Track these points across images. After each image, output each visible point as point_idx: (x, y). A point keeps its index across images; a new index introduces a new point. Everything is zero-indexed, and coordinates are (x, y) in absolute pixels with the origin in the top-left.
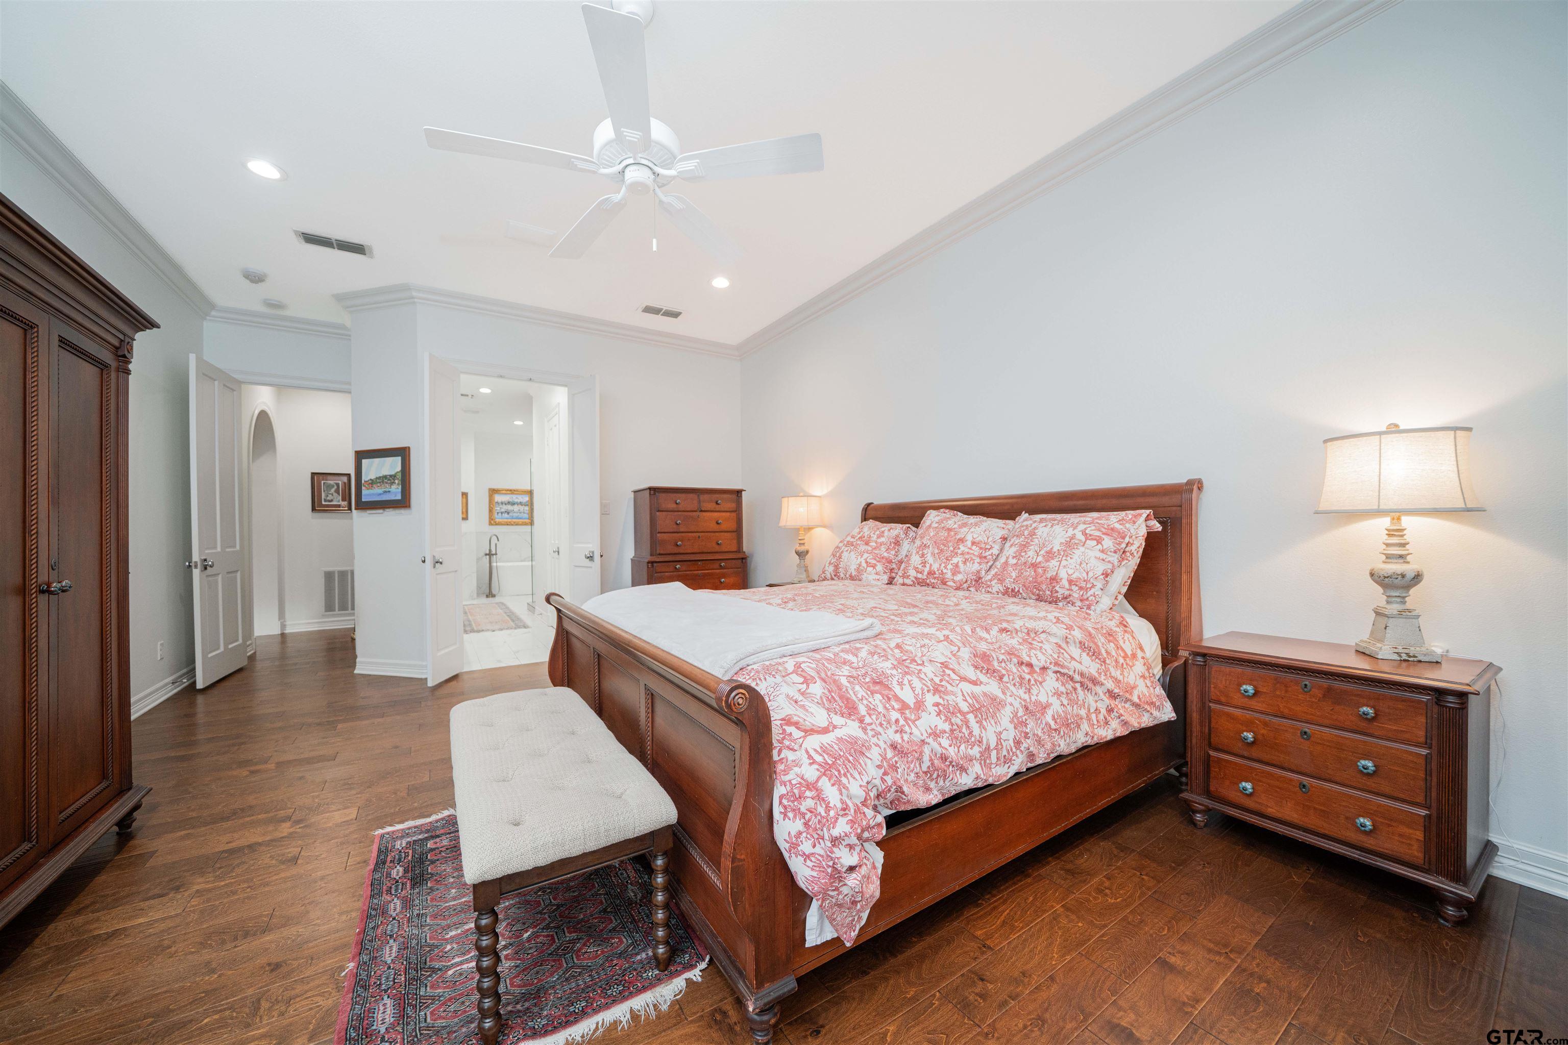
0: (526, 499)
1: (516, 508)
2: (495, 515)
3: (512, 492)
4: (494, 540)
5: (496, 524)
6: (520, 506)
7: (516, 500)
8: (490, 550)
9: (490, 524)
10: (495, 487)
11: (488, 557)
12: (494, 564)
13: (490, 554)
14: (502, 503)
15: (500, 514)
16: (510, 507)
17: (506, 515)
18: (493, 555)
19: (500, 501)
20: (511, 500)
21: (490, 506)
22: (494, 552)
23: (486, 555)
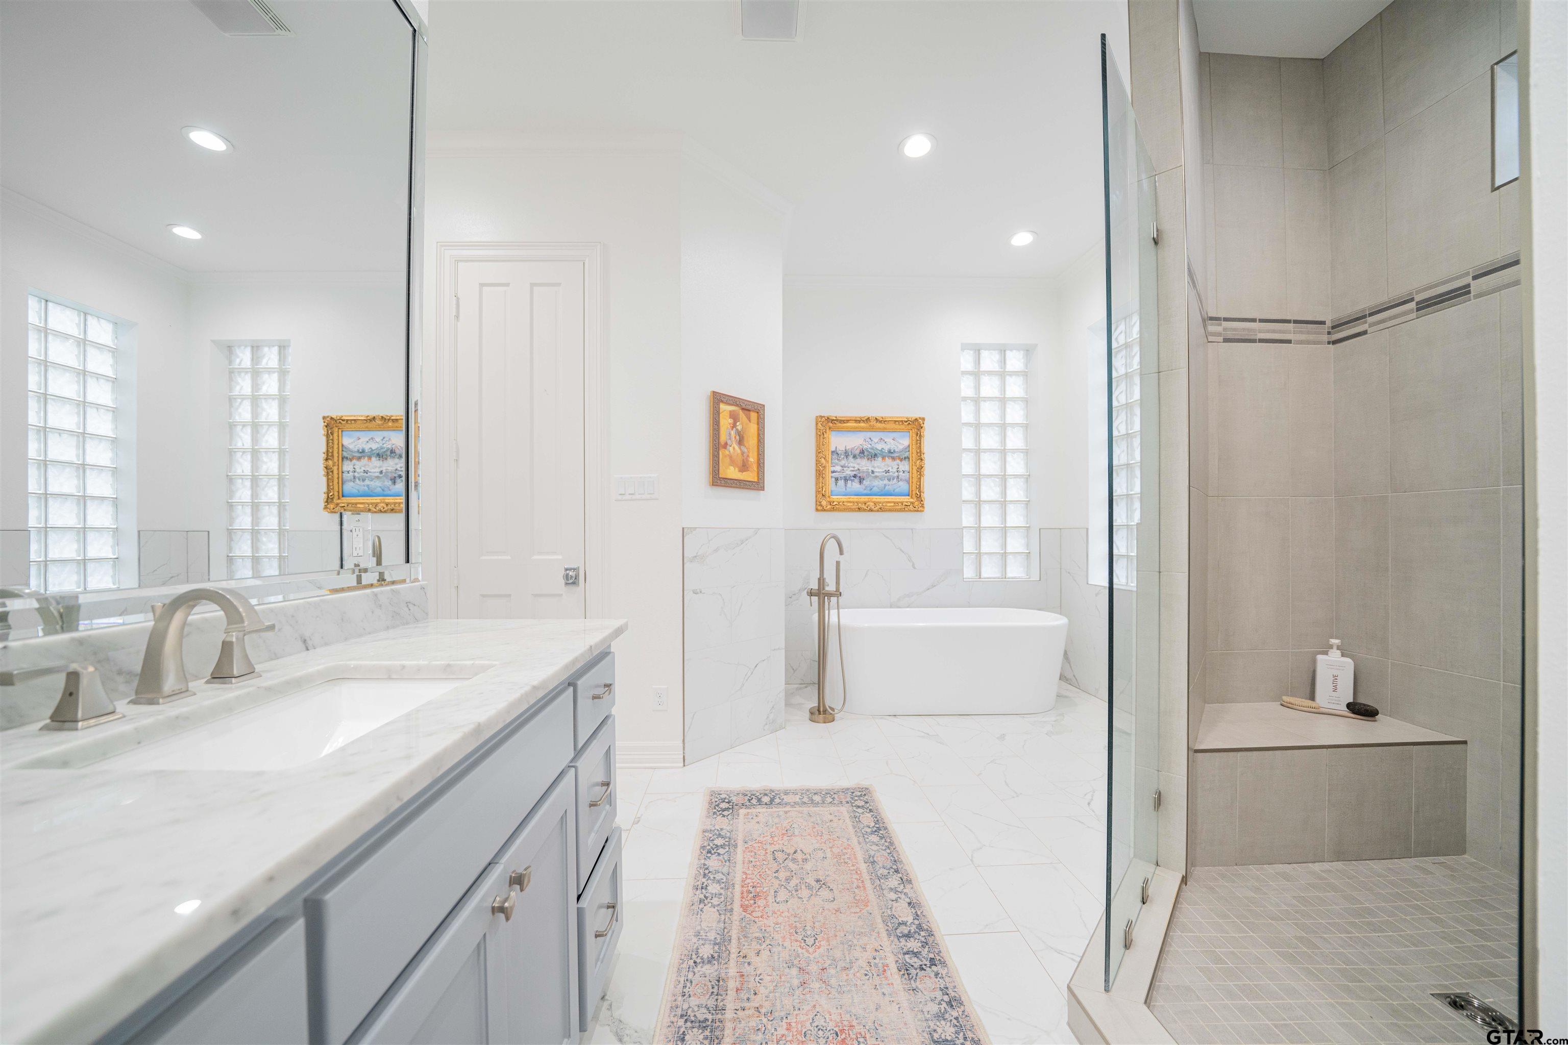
0: (902, 442)
1: (879, 466)
2: (831, 485)
3: (867, 423)
4: (831, 548)
5: (833, 509)
6: (888, 461)
7: (879, 447)
8: (821, 581)
9: (819, 508)
10: (833, 413)
11: (815, 599)
12: (832, 617)
13: (821, 594)
14: (846, 454)
15: (841, 483)
16: (864, 465)
17: (855, 486)
18: (830, 595)
19: (841, 448)
20: (866, 446)
21: (818, 462)
22: (831, 587)
23: (811, 594)
